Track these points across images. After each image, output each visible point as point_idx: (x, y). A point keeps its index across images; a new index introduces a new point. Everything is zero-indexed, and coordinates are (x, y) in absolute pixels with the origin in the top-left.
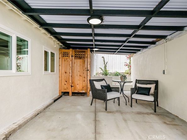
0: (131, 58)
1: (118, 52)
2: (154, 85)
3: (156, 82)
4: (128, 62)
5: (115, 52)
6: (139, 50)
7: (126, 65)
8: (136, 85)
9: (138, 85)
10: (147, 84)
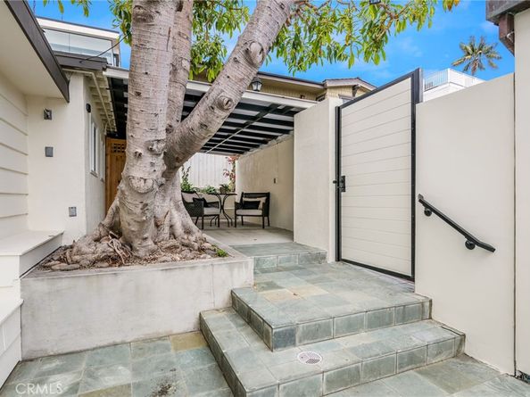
0: (236, 162)
1: (214, 150)
2: (265, 198)
3: (267, 195)
4: (230, 168)
5: (209, 149)
6: (248, 150)
7: (227, 175)
8: (241, 199)
9: (245, 199)
10: (256, 198)
